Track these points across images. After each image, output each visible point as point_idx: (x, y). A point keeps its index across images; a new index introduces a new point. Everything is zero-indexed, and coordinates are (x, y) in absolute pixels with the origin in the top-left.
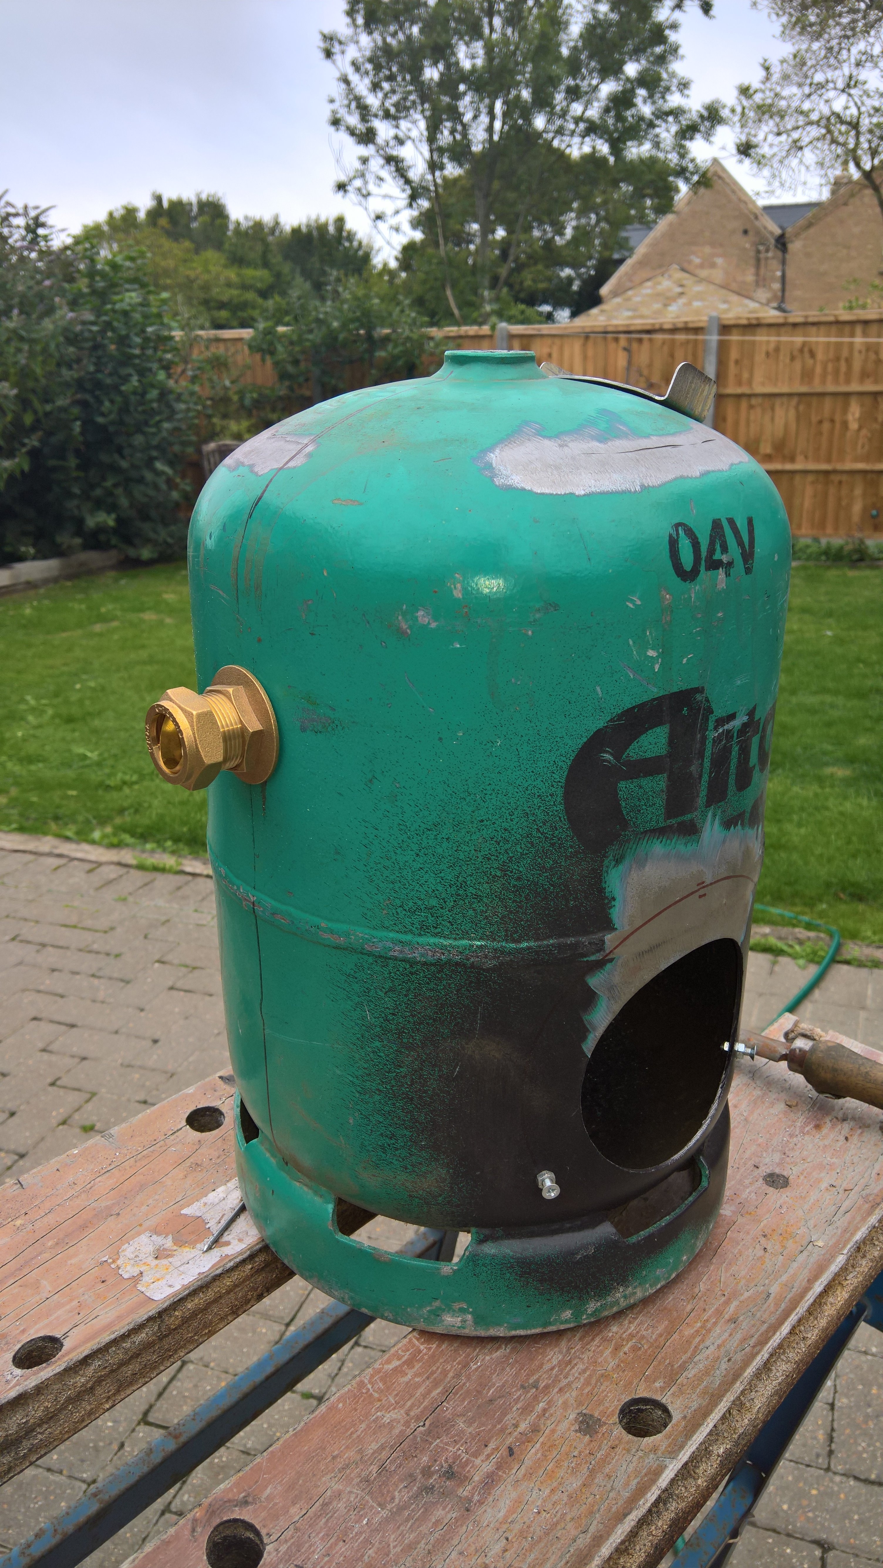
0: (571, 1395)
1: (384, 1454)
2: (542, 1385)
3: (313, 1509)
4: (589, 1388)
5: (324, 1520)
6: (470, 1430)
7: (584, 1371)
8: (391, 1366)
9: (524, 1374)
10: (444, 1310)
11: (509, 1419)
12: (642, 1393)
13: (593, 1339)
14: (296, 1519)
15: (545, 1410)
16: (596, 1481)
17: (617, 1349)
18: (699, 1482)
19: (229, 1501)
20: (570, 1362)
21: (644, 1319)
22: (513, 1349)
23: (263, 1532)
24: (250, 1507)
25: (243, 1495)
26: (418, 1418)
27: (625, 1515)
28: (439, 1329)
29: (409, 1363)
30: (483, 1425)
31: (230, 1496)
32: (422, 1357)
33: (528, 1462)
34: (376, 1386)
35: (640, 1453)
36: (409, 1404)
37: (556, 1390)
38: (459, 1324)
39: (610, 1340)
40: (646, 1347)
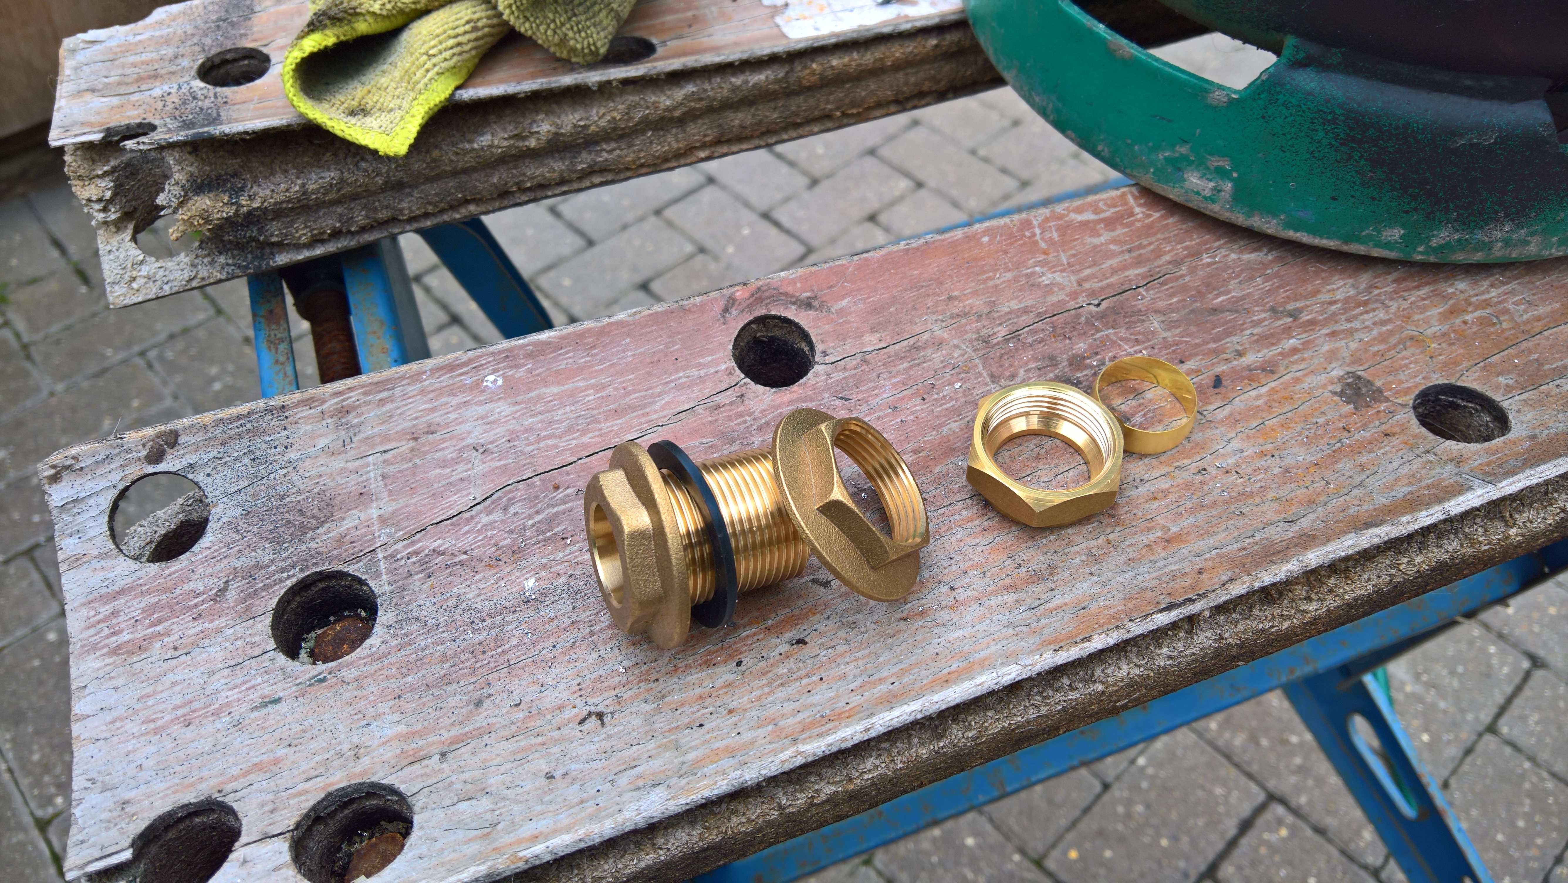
0: (1349, 346)
1: (1024, 320)
2: (1305, 317)
3: (897, 346)
4: (1382, 347)
5: (906, 365)
6: (1165, 334)
7: (1383, 323)
8: (1080, 218)
9: (1282, 294)
10: (1190, 163)
11: (1232, 342)
12: (1471, 381)
13: (1417, 287)
14: (869, 349)
15: (1294, 350)
16: (1339, 466)
17: (1453, 312)
18: (1513, 532)
19: (786, 294)
20: (1365, 303)
21: (1518, 288)
22: (1279, 259)
23: (819, 348)
24: (812, 313)
25: (808, 294)
26: (1092, 294)
27: (1368, 525)
28: (1173, 193)
29: (1110, 223)
30: (1188, 335)
31: (790, 289)
32: (1132, 223)
33: (1239, 403)
34: (1047, 235)
35: (1431, 457)
36: (1087, 272)
37: (1325, 331)
38: (1207, 192)
39: (1446, 298)
40: (1505, 325)
